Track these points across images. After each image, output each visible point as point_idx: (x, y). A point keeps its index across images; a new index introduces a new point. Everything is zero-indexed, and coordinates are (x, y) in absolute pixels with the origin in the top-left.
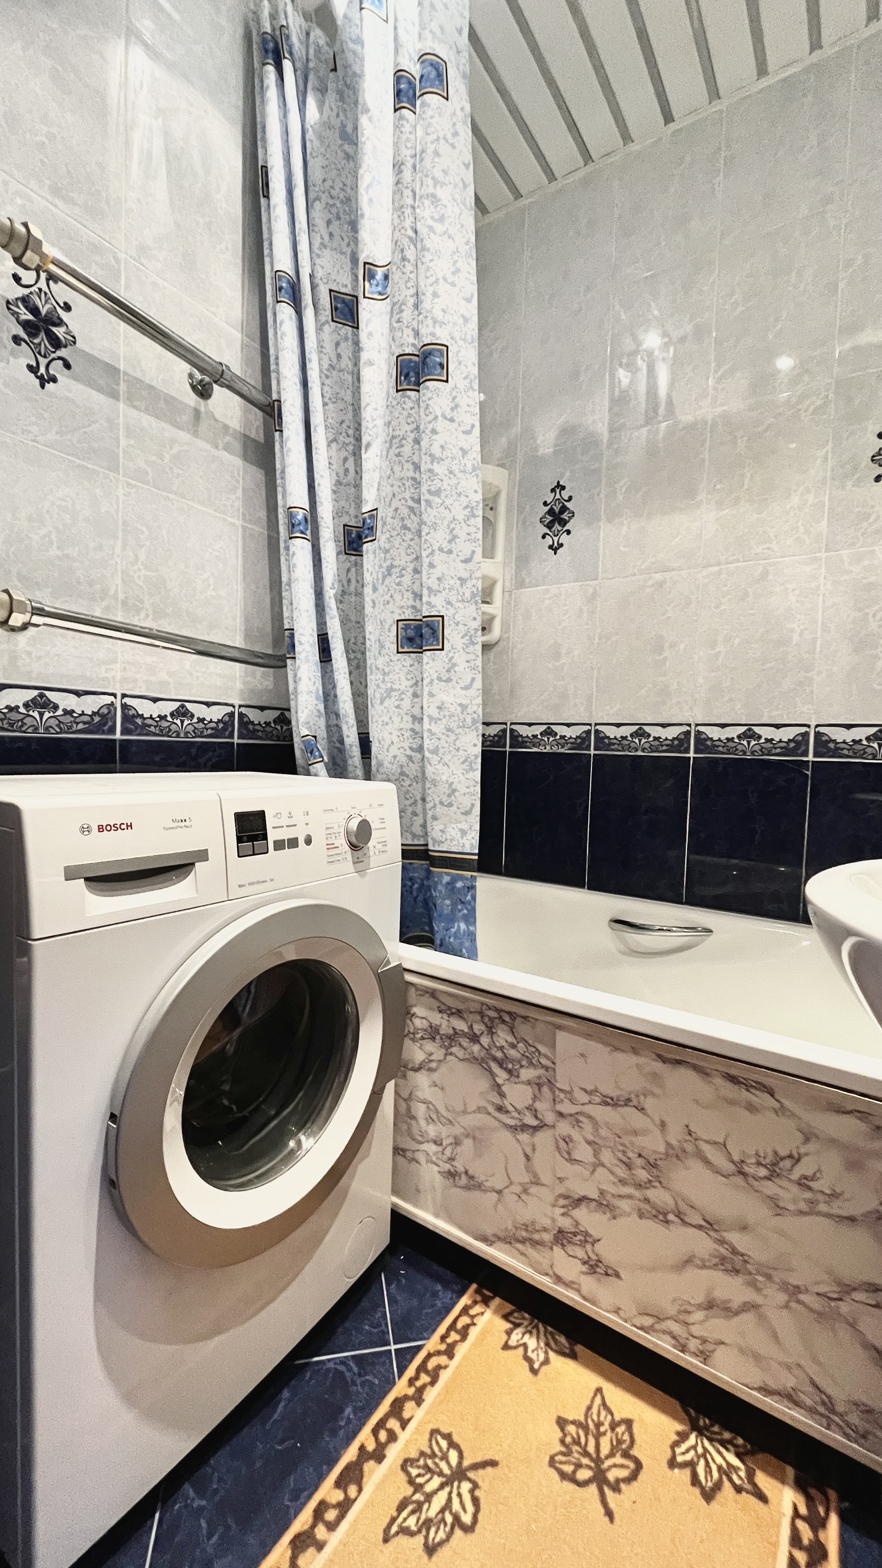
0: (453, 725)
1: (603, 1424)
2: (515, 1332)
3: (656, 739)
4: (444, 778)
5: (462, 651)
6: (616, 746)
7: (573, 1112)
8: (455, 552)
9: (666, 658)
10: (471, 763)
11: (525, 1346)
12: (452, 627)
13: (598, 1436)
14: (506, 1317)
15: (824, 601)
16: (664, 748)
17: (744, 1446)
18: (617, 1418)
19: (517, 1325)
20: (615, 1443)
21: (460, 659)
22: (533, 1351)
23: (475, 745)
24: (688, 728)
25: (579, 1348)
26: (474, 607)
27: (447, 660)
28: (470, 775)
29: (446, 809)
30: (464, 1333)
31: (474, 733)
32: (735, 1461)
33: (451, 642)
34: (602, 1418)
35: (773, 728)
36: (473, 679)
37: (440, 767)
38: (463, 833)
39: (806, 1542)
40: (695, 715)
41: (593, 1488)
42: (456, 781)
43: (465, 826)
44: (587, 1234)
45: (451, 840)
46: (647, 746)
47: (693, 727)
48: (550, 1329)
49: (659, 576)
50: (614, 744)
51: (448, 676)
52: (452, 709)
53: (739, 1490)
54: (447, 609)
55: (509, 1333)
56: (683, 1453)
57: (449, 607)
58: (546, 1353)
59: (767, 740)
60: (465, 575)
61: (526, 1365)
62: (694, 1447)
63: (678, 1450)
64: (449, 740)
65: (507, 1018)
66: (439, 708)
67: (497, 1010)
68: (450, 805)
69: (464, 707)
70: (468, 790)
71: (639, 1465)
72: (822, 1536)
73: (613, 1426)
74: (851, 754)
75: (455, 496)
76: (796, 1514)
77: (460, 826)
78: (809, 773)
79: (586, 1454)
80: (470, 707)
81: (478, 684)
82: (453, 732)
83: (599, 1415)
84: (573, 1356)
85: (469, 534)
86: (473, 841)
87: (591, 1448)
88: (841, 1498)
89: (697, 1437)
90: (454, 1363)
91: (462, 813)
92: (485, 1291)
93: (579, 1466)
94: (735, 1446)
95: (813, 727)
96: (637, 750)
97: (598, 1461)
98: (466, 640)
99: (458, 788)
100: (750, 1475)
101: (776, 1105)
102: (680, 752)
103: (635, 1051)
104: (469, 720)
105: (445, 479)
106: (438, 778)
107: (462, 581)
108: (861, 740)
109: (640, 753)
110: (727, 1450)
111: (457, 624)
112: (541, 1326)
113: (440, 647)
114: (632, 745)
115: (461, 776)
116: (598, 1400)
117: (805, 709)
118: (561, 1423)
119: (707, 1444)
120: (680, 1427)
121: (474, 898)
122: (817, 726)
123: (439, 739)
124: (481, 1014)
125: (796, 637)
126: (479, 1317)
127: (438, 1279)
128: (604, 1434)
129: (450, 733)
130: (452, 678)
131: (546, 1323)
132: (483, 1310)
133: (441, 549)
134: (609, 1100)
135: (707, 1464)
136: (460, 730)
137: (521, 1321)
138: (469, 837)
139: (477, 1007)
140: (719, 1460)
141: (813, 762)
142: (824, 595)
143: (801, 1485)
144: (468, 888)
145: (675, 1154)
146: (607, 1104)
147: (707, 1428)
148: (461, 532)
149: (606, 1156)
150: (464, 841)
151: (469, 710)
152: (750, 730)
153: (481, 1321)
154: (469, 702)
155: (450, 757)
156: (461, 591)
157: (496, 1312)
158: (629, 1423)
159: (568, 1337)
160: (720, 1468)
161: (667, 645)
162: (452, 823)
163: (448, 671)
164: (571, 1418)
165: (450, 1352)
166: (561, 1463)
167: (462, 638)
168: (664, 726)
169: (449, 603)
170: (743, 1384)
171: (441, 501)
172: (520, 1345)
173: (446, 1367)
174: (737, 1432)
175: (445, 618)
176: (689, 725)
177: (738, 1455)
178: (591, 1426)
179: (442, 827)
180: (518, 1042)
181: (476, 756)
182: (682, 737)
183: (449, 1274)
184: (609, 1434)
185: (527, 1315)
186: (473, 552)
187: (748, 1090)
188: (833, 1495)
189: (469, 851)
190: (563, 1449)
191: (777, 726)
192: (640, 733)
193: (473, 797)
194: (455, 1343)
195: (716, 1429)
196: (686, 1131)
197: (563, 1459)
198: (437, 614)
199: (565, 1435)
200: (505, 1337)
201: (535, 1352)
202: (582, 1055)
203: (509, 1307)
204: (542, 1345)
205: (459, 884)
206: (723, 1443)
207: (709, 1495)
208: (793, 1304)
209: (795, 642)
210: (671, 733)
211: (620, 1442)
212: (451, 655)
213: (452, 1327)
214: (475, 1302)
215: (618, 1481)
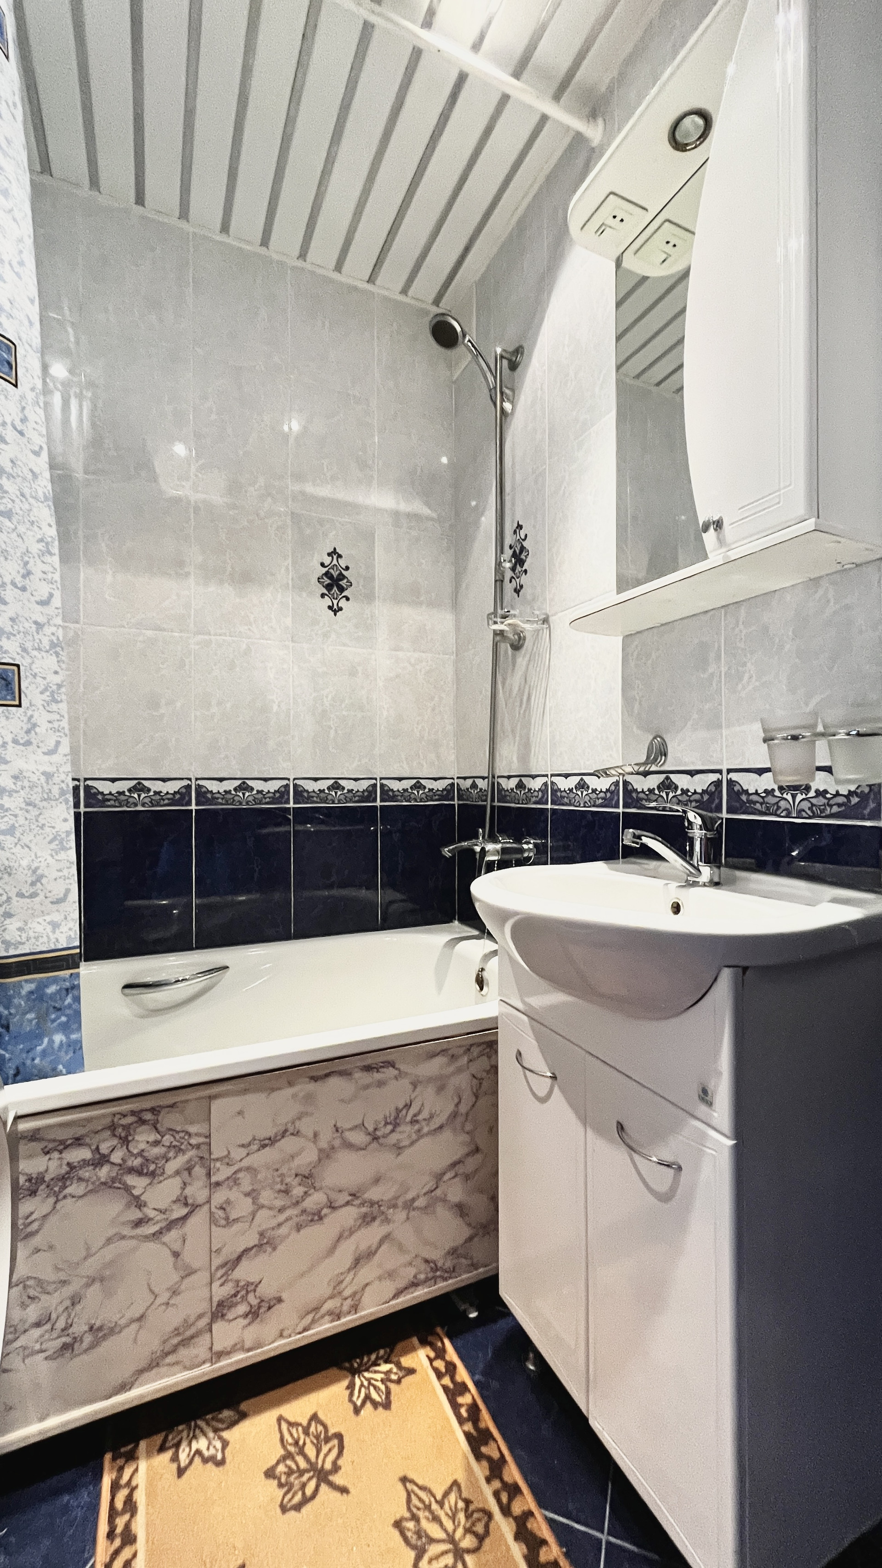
0: (36, 798)
1: (299, 1438)
2: (181, 1451)
3: (156, 793)
4: (24, 863)
5: (41, 708)
6: (112, 802)
7: (229, 1174)
8: (29, 591)
9: (163, 715)
10: (61, 843)
11: (198, 1452)
12: (29, 680)
13: (301, 1452)
14: (162, 1449)
15: (293, 681)
16: (166, 802)
17: (385, 1352)
18: (305, 1423)
19: (177, 1445)
20: (315, 1441)
21: (42, 718)
22: (208, 1449)
23: (65, 820)
24: (190, 782)
25: (243, 1406)
26: (54, 658)
27: (25, 719)
28: (62, 855)
29: (28, 900)
30: (130, 1505)
31: (64, 806)
32: (385, 1367)
33: (29, 697)
34: (296, 1436)
35: (262, 782)
36: (58, 743)
37: (18, 850)
38: (55, 926)
39: (443, 1370)
40: (194, 770)
41: (324, 1488)
42: (43, 865)
43: (56, 917)
44: (248, 1284)
45: (37, 938)
46: (147, 800)
47: (193, 781)
48: (209, 1417)
49: (149, 633)
50: (109, 800)
51: (26, 738)
52: (34, 778)
53: (399, 1382)
54: (23, 657)
55: (175, 1459)
56: (359, 1396)
57: (25, 655)
58: (220, 1438)
59: (258, 792)
60: (41, 619)
61: (210, 1465)
62: (362, 1385)
63: (355, 1398)
64: (28, 816)
65: (148, 1116)
66: (15, 777)
67: (133, 1113)
68: (33, 895)
69: (48, 776)
70: (61, 874)
71: (339, 1436)
72: (448, 1358)
73: (306, 1432)
74: (318, 800)
75: (28, 525)
76: (431, 1361)
77: (48, 918)
78: (291, 817)
79: (302, 1473)
80: (56, 775)
81: (65, 748)
82: (35, 806)
83: (291, 1435)
84: (243, 1416)
85: (44, 573)
86: (72, 934)
87: (303, 1464)
88: (443, 1327)
89: (359, 1377)
90: (141, 1544)
91: (52, 903)
92: (123, 1450)
93: (303, 1486)
94: (382, 1357)
95: (291, 780)
96: (136, 805)
97: (313, 1466)
98: (46, 696)
99: (46, 874)
100: (398, 1365)
101: (396, 1072)
102: (183, 805)
103: (290, 1084)
104: (56, 791)
105: (17, 501)
106: (16, 865)
107: (39, 626)
108: (324, 790)
109: (140, 808)
110: (379, 1365)
111: (35, 676)
112: (199, 1422)
113: (17, 703)
114: (131, 800)
115: (49, 858)
116: (284, 1426)
117: (285, 765)
118: (270, 1474)
119: (366, 1374)
120: (345, 1383)
121: (77, 999)
122: (294, 779)
123: (16, 816)
124: (112, 1127)
125: (275, 708)
126: (135, 1477)
127: (57, 1492)
128: (304, 1444)
129: (30, 808)
130: (33, 740)
131: (200, 1415)
132: (135, 1467)
133: (13, 584)
134: (267, 1142)
135: (375, 1387)
136: (45, 803)
137: (179, 1437)
138: (64, 928)
139: (107, 1121)
140: (379, 1376)
141: (293, 808)
142: (293, 677)
143: (424, 1342)
144: (67, 990)
145: (326, 1155)
146: (264, 1146)
147: (360, 1365)
148: (36, 567)
149: (266, 1196)
150: (58, 934)
151: (56, 779)
152: (244, 783)
153: (140, 1480)
154: (55, 769)
155: (31, 837)
156: (36, 637)
157: (149, 1455)
158: (314, 1417)
159: (228, 1406)
160: (382, 1381)
161: (163, 701)
162: (38, 916)
163: (28, 732)
164: (274, 1462)
165: (129, 1538)
166: (290, 1500)
167: (42, 693)
168: (164, 780)
169: (24, 650)
170: (383, 1304)
171: (13, 527)
172: (194, 1455)
173: (135, 1555)
174: (376, 1349)
175: (21, 668)
176: (190, 779)
177: (387, 1361)
178: (292, 1449)
179: (20, 924)
180: (163, 1137)
181: (68, 833)
182: (184, 790)
183: (68, 1476)
184: (308, 1441)
185: (180, 1428)
186: (51, 595)
187: (378, 1071)
188: (439, 1330)
189: (65, 946)
190: (286, 1489)
191: (266, 780)
192: (139, 788)
193: (67, 881)
194: (127, 1526)
195: (365, 1359)
196: (334, 1129)
197: (289, 1496)
198: (12, 662)
199: (279, 1479)
200: (174, 1466)
201: (211, 1448)
202: (239, 1113)
203: (158, 1439)
204: (211, 1435)
205: (52, 989)
206: (376, 1364)
207: (387, 1405)
208: (412, 1213)
209: (275, 710)
210: (172, 787)
211: (317, 1437)
212: (30, 713)
213: (113, 1513)
214: (121, 1469)
215: (334, 1463)
